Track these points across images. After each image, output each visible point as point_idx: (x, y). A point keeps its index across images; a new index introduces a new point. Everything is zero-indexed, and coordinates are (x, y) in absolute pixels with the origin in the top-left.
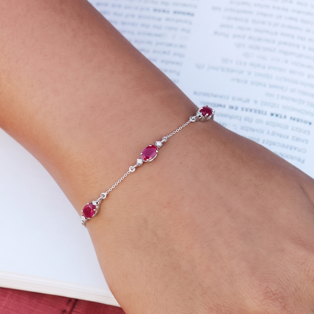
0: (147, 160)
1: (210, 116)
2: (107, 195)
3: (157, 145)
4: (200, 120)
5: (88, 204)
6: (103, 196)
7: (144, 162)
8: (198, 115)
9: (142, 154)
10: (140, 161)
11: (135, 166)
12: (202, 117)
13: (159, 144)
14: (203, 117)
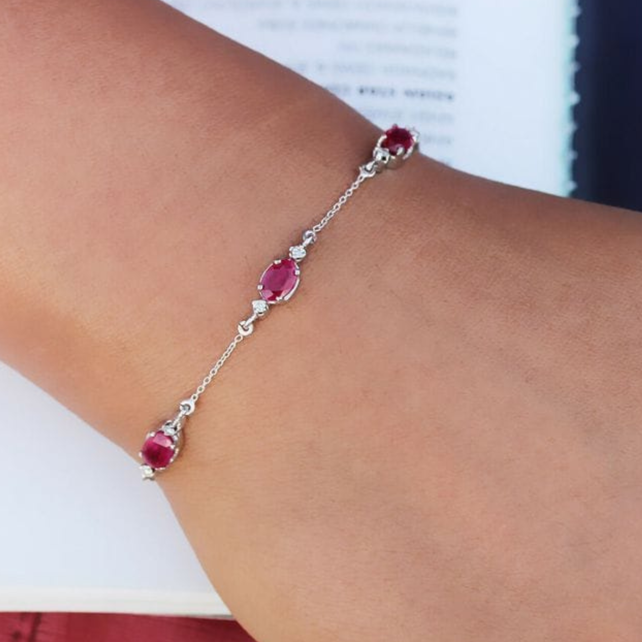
0: (278, 299)
1: (410, 150)
2: (197, 404)
3: (294, 257)
4: (386, 167)
5: (152, 435)
6: (187, 408)
7: (271, 306)
8: (379, 157)
9: (260, 287)
10: (260, 306)
11: (250, 320)
12: (390, 159)
13: (298, 253)
14: (393, 157)
